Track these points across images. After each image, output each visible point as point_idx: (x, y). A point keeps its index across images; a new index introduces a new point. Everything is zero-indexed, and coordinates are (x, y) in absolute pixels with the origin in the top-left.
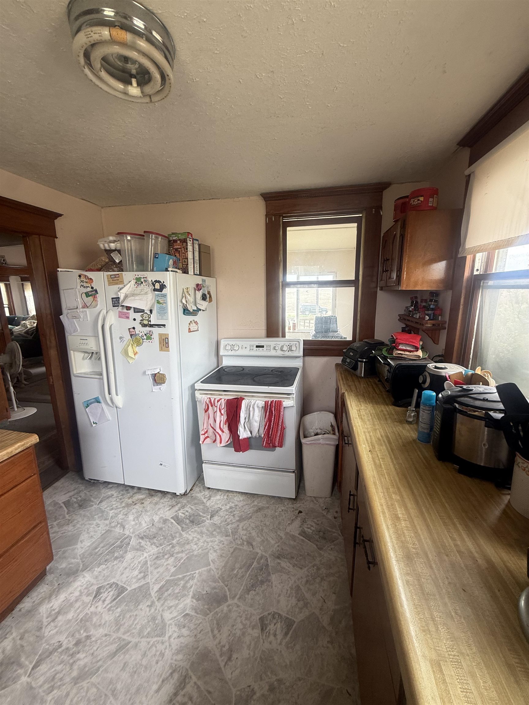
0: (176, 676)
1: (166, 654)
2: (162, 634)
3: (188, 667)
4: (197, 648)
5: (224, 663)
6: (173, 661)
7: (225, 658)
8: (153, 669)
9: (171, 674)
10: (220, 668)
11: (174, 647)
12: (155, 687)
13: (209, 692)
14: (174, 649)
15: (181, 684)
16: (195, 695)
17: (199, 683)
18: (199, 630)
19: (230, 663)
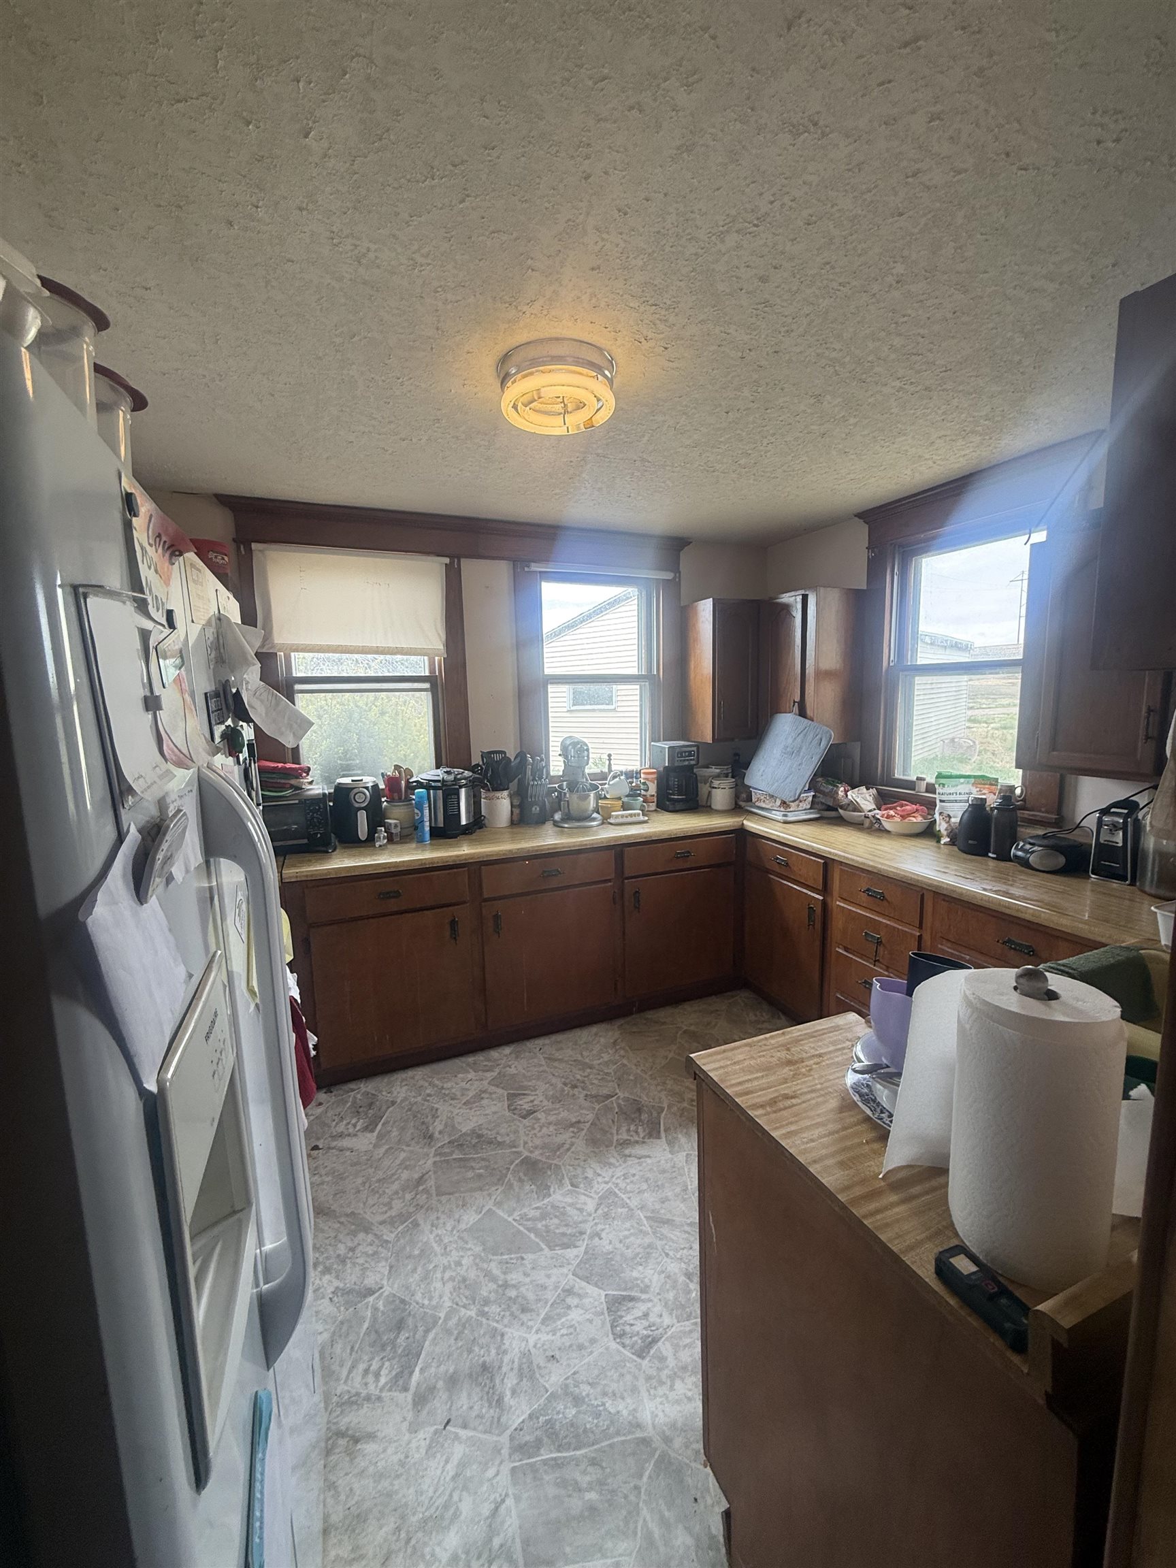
0: (627, 1152)
1: (622, 1173)
2: (611, 1192)
3: (613, 1147)
4: (594, 1152)
5: (586, 1124)
6: (621, 1162)
7: (581, 1126)
8: (641, 1173)
9: (630, 1156)
10: (592, 1124)
11: (611, 1171)
12: (649, 1161)
13: (613, 1121)
14: (611, 1170)
15: (627, 1144)
16: (624, 1129)
17: (615, 1132)
18: (576, 1162)
19: (582, 1120)
